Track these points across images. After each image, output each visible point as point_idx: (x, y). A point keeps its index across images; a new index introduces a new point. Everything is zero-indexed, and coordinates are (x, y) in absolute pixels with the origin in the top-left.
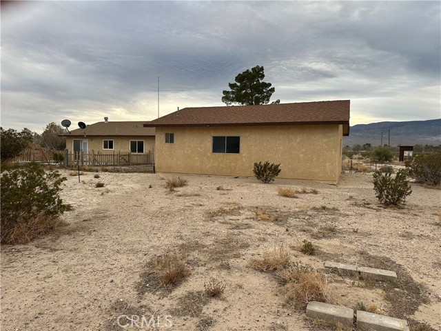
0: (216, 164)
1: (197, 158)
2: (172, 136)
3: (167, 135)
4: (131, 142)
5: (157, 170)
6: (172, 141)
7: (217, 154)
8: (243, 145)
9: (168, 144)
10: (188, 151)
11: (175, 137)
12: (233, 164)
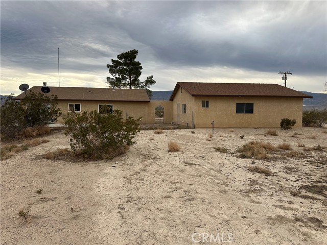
0: (239, 121)
1: (225, 117)
2: (207, 103)
3: (203, 102)
4: (100, 105)
5: (196, 126)
6: (207, 106)
7: (239, 114)
8: (255, 109)
9: (204, 108)
10: (219, 113)
11: (209, 103)
12: (249, 120)
